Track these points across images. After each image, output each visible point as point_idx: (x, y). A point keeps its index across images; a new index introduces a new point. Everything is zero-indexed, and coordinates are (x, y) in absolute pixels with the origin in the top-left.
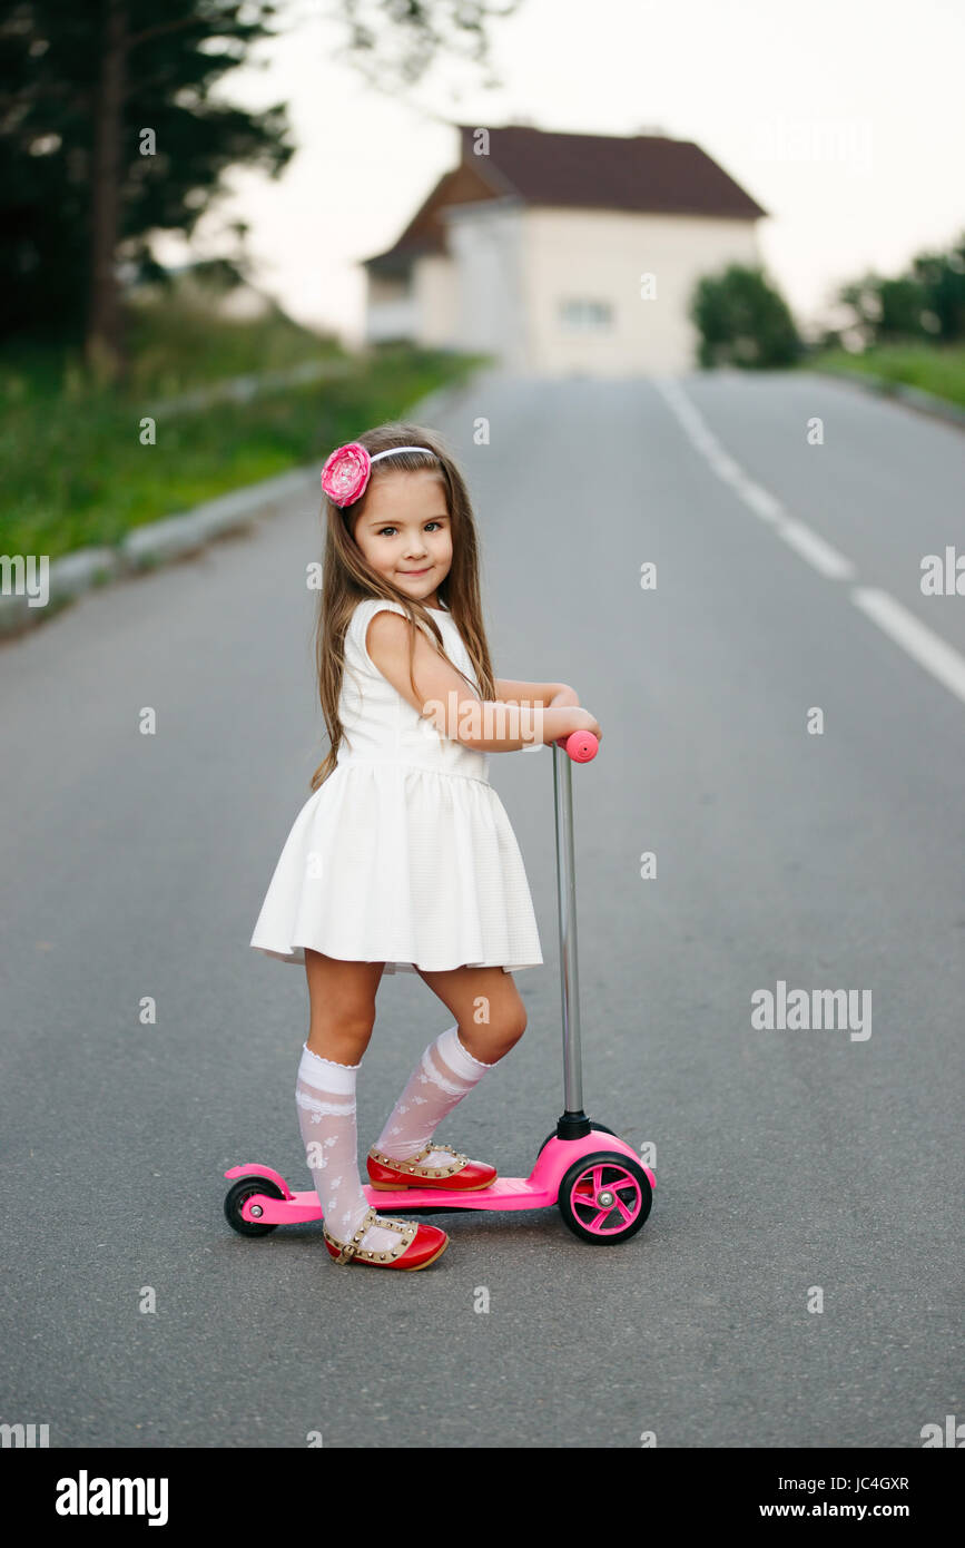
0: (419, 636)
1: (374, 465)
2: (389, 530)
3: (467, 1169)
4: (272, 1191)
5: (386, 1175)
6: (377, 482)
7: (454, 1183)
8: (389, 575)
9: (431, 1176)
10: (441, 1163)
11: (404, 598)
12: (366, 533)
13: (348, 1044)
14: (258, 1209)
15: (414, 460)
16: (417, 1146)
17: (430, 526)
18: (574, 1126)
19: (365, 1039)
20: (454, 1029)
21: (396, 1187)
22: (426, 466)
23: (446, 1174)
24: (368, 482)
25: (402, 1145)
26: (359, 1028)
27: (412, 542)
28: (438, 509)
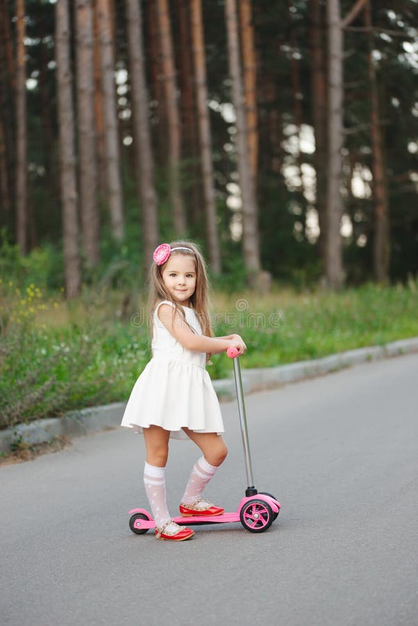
0: (177, 314)
1: (171, 252)
2: (174, 275)
3: (212, 508)
4: (146, 518)
5: (185, 511)
6: (171, 257)
7: (207, 513)
8: (172, 291)
9: (199, 510)
10: (203, 506)
11: (174, 300)
12: (166, 274)
13: (159, 460)
14: (141, 524)
15: (185, 251)
16: (194, 499)
17: (188, 275)
18: (251, 492)
19: (165, 458)
20: (203, 457)
21: (189, 515)
22: (189, 254)
23: (204, 510)
24: (169, 256)
25: (190, 500)
26: (162, 453)
27: (180, 279)
28: (192, 270)
